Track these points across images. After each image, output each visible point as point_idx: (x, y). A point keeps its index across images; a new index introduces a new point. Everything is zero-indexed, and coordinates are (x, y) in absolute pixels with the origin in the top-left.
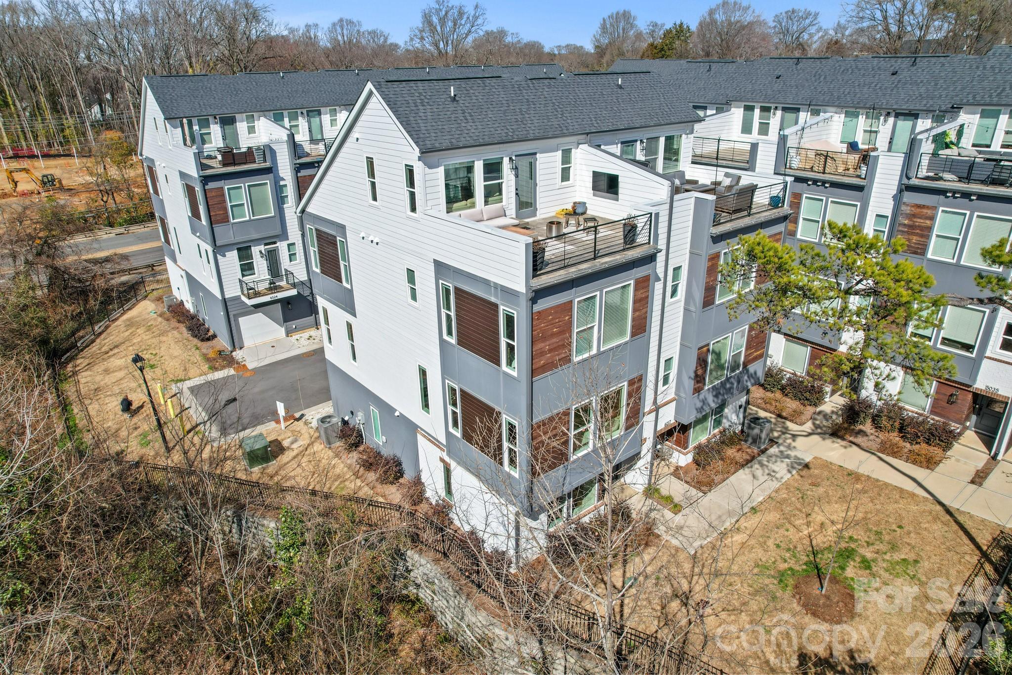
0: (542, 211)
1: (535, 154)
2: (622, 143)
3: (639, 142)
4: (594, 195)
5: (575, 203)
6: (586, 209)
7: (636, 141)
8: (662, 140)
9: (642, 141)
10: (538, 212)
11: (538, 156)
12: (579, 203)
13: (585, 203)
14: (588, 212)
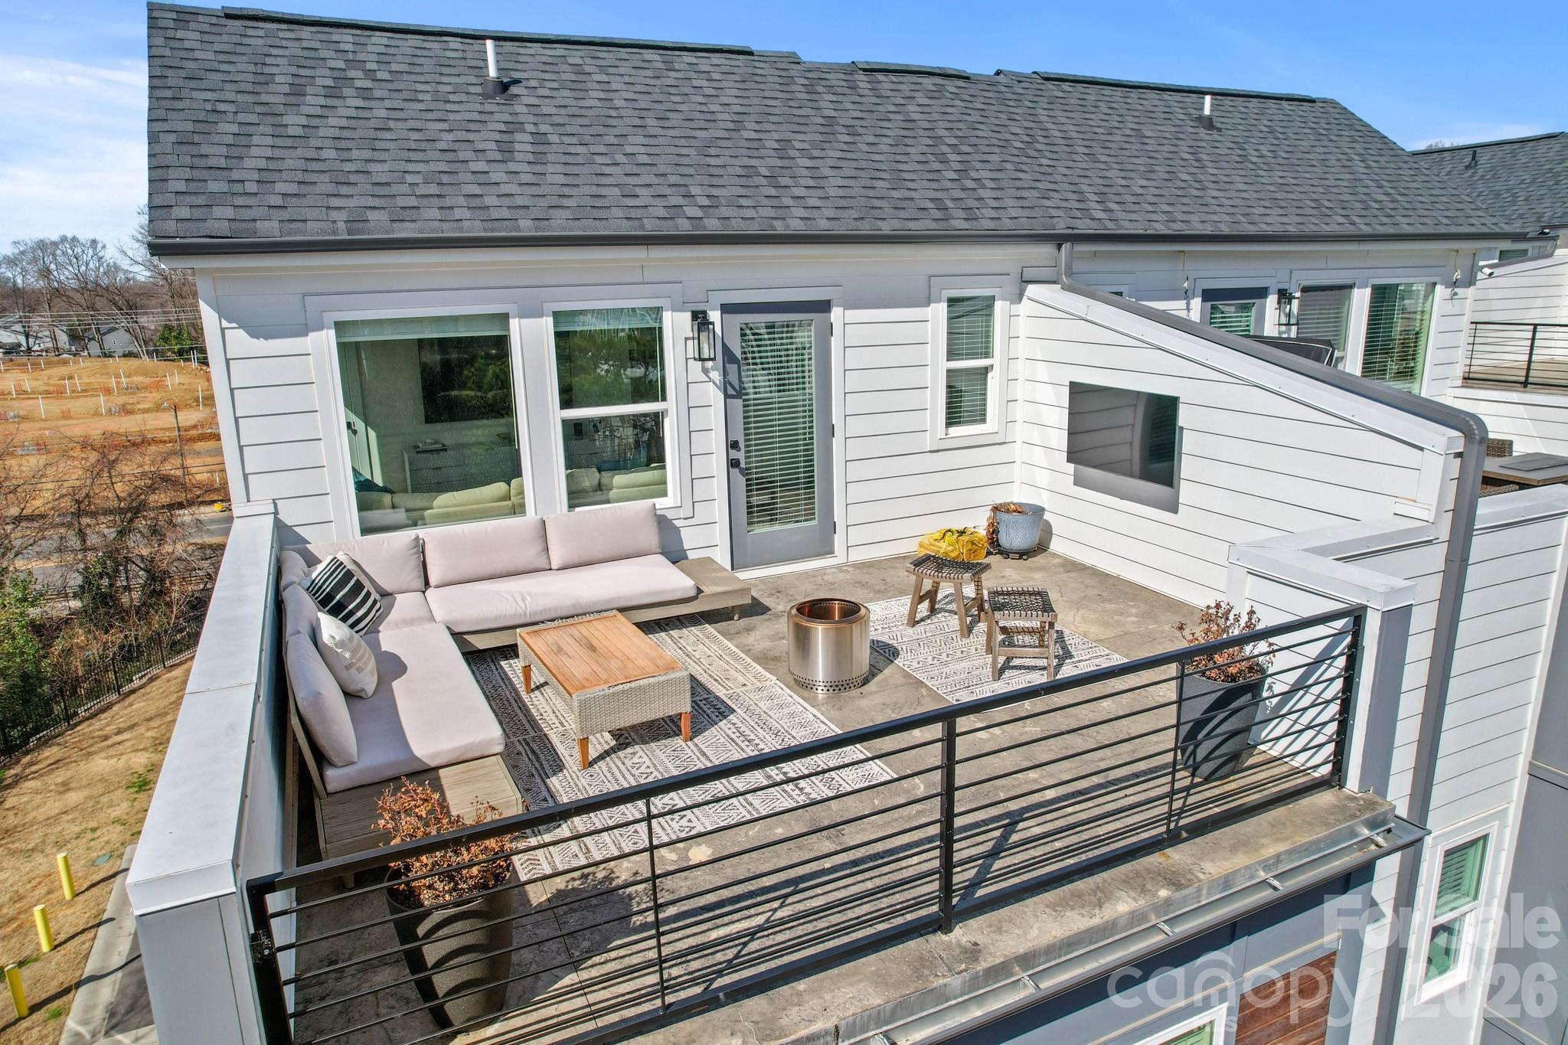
0: (857, 535)
1: (824, 307)
2: (1208, 295)
3: (1272, 300)
4: (1079, 481)
5: (996, 509)
6: (1047, 531)
7: (1262, 293)
8: (1360, 301)
9: (1284, 296)
10: (838, 540)
11: (836, 314)
12: (1019, 509)
13: (1039, 511)
14: (1056, 546)
